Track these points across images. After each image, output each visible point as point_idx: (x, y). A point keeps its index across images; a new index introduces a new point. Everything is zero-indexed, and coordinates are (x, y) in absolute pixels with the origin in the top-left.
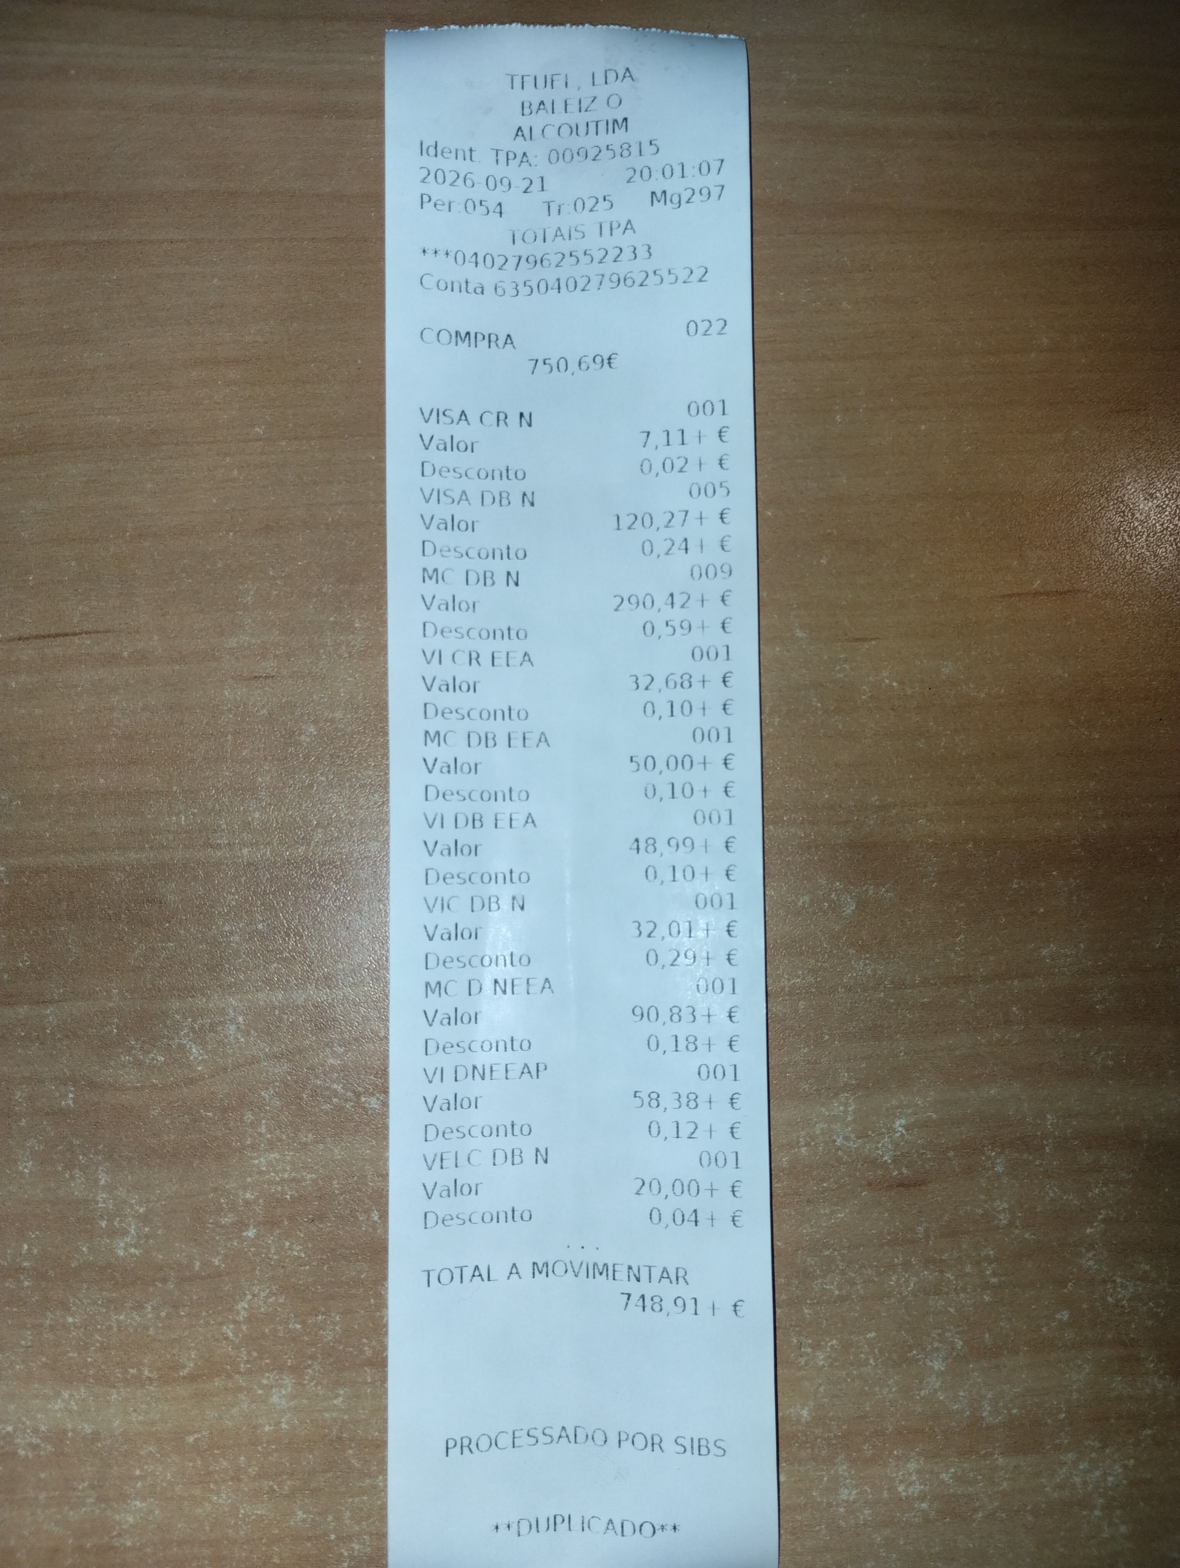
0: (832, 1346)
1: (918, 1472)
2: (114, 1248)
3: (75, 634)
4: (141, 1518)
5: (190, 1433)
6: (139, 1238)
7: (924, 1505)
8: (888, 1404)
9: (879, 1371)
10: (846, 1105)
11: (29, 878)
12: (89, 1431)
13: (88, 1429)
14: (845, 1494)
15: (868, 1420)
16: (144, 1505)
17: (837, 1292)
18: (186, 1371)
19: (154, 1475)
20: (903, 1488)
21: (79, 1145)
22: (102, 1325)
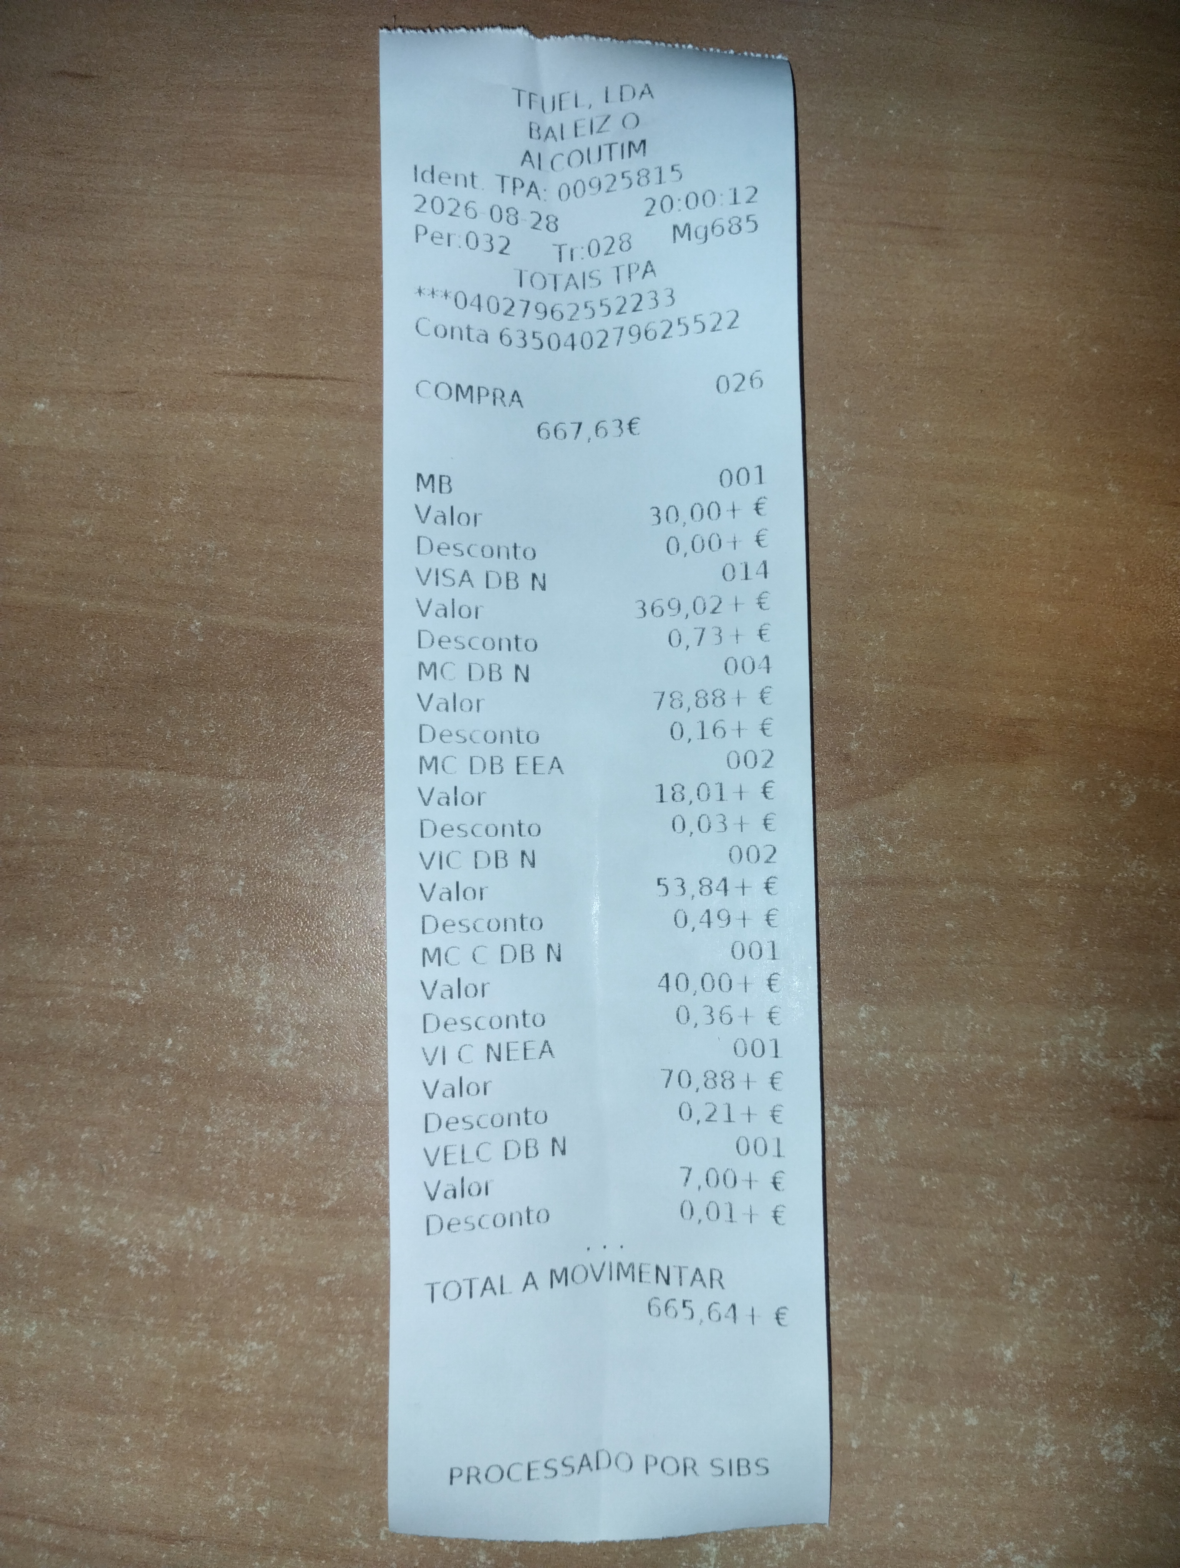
0: (1049, 1285)
1: (1126, 1436)
2: (267, 1057)
3: (309, 378)
4: (257, 1362)
5: (325, 1274)
6: (296, 1050)
7: (1128, 1474)
8: (1103, 1356)
9: (1098, 1319)
10: (1098, 1019)
11: (226, 639)
12: (212, 1256)
13: (211, 1254)
14: (1041, 1449)
15: (1078, 1371)
16: (261, 1347)
17: (1061, 1225)
18: (329, 1203)
19: (278, 1315)
20: (1107, 1451)
21: (244, 938)
22: (242, 1140)
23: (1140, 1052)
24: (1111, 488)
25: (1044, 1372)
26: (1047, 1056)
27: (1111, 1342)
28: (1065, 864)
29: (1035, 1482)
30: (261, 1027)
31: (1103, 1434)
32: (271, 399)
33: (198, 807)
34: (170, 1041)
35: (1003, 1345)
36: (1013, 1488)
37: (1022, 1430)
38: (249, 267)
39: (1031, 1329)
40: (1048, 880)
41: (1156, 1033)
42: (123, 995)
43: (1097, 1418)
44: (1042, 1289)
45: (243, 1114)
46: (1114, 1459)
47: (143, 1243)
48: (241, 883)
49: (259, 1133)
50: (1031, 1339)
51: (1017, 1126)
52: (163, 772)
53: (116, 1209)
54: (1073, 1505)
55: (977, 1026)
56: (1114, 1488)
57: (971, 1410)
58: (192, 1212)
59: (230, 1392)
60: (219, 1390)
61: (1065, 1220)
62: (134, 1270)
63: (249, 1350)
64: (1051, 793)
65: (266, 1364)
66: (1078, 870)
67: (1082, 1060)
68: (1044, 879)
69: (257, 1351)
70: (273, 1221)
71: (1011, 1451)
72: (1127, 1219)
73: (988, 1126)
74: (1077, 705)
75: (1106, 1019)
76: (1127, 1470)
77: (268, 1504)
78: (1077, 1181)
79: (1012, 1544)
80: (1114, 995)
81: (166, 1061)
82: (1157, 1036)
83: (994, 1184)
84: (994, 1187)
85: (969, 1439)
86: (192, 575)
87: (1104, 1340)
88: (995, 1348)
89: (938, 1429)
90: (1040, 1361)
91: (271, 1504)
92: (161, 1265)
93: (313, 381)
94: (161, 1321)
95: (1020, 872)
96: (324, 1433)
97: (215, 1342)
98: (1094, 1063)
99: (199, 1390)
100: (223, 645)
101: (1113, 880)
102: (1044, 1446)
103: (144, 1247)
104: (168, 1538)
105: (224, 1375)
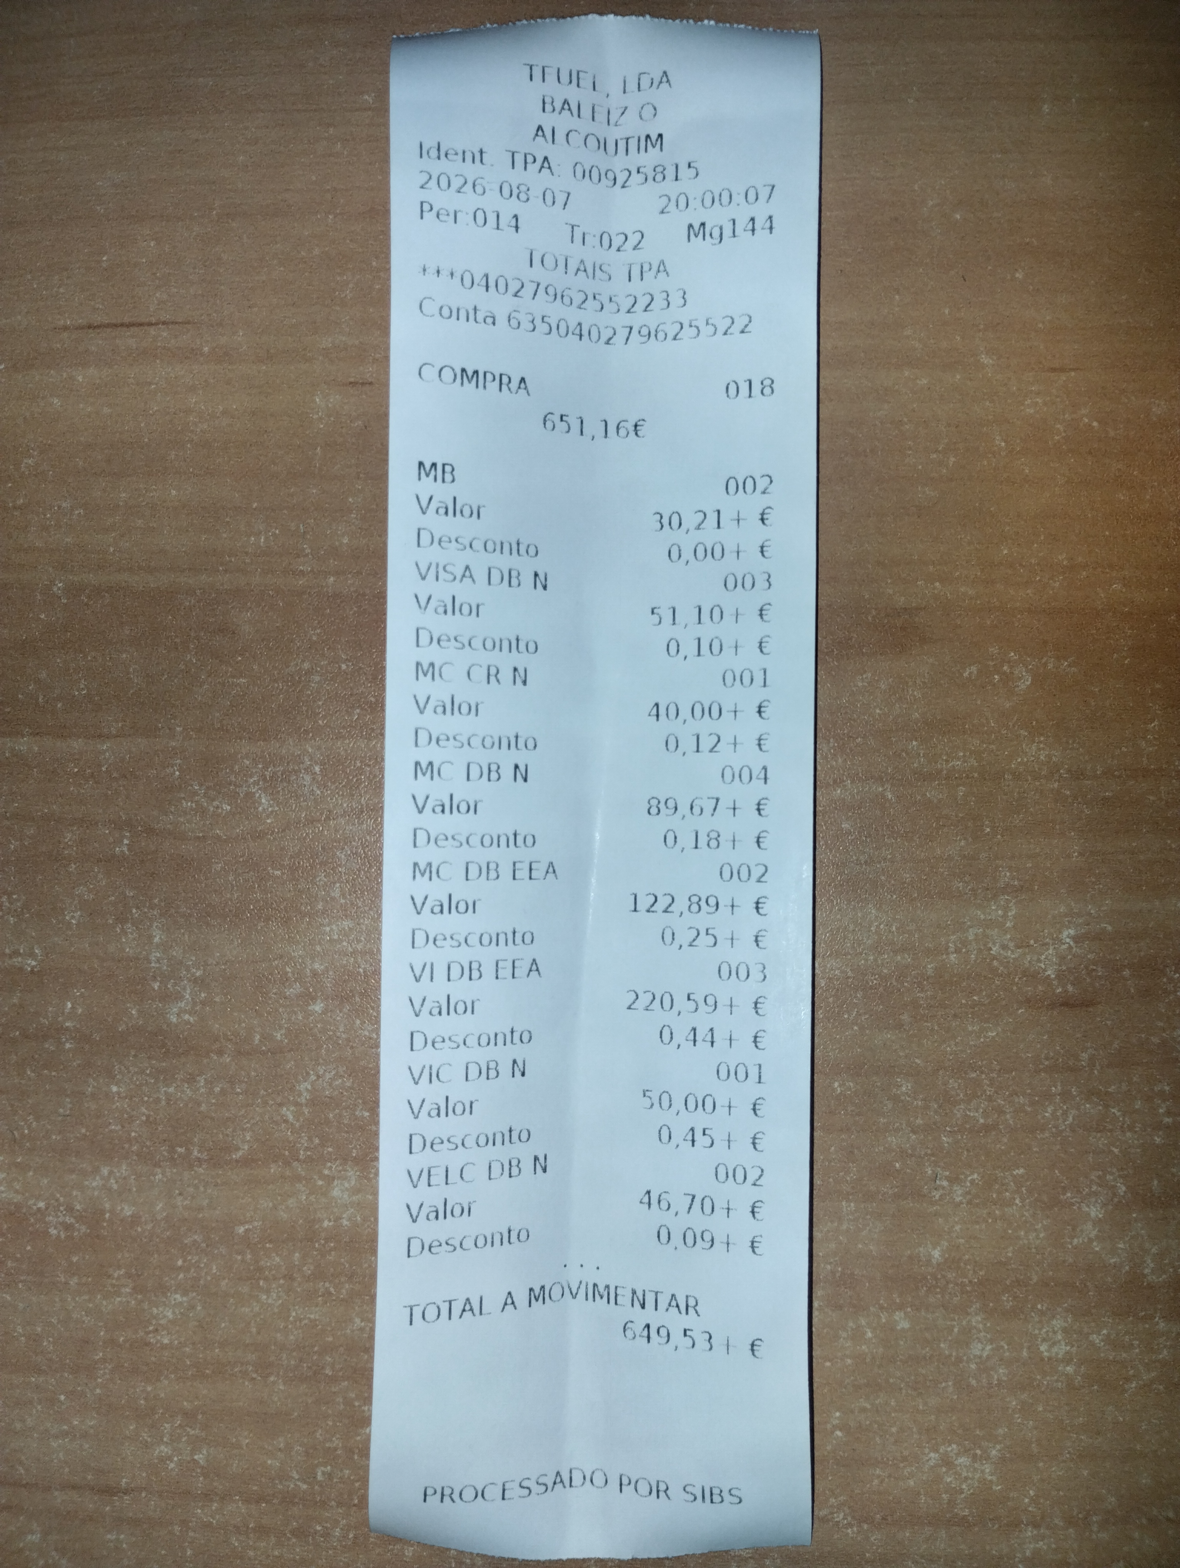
23: (1053, 939)
24: (985, 359)
25: (974, 1270)
26: (956, 952)
27: (1042, 1235)
28: (962, 754)
29: (973, 1382)
30: (158, 984)
31: (1040, 1329)
32: (113, 350)
33: (76, 770)
34: (69, 1005)
35: (930, 1246)
36: (951, 1389)
37: (956, 1330)
38: (80, 218)
39: (958, 1228)
40: (945, 772)
41: (1066, 919)
42: (18, 962)
43: (1033, 1314)
44: (966, 1187)
45: (148, 1072)
46: (1054, 1354)
47: (60, 1205)
48: (126, 842)
49: (165, 1089)
50: (957, 1237)
51: (929, 1024)
52: (38, 738)
53: (31, 1173)
54: (1014, 1403)
55: (882, 926)
56: (1055, 1384)
57: (902, 1314)
58: (105, 1171)
59: (158, 1345)
60: (147, 1344)
61: (985, 1114)
62: (53, 1232)
63: (173, 1302)
64: (942, 682)
65: (191, 1315)
66: (975, 759)
67: (992, 952)
68: (942, 770)
69: (181, 1303)
70: (186, 1174)
71: (947, 1352)
72: (1049, 1110)
73: (899, 1026)
74: (963, 589)
75: (1013, 908)
76: (1068, 1365)
77: (205, 1452)
78: (996, 1076)
79: (954, 1446)
80: (1021, 883)
81: (67, 1024)
82: (1069, 921)
83: (909, 1085)
84: (909, 1088)
85: (902, 1343)
86: (50, 537)
87: (1034, 1234)
88: (921, 1249)
89: (870, 1334)
90: (969, 1260)
91: (207, 1452)
92: (80, 1225)
93: (154, 327)
94: (84, 1280)
95: (915, 765)
96: (253, 1379)
97: (139, 1297)
98: (1005, 954)
99: (127, 1345)
100: (87, 604)
101: (1013, 766)
102: (980, 1346)
103: (62, 1208)
104: (109, 1491)
105: (151, 1328)
